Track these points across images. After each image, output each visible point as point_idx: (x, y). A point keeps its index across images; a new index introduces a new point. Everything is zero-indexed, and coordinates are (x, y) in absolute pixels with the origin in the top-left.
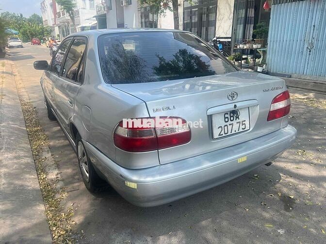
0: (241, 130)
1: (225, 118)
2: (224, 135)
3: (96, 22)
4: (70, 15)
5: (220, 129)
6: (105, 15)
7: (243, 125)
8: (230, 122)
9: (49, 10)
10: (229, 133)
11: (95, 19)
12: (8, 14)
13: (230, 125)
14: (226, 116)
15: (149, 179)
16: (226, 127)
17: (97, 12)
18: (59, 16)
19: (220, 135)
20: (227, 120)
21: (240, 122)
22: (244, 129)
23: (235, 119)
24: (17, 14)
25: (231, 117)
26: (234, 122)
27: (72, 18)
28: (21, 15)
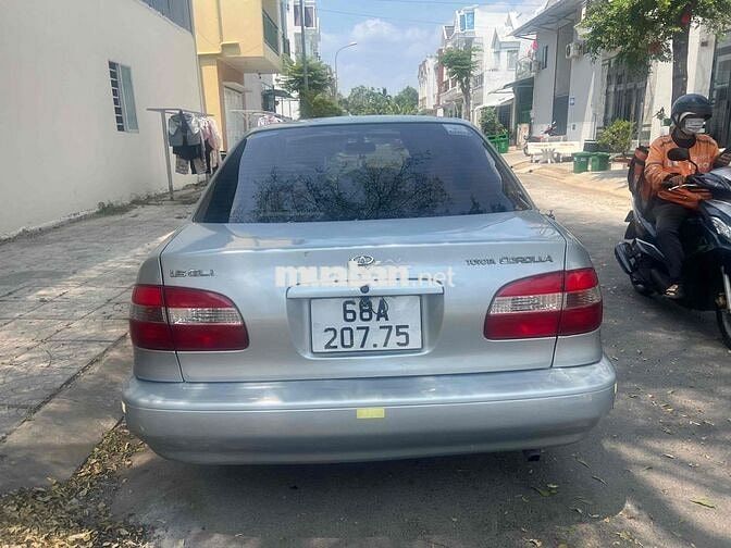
0: (392, 345)
1: (346, 311)
2: (340, 349)
3: (513, 96)
4: (462, 86)
5: (332, 334)
6: (531, 81)
7: (398, 334)
8: (358, 322)
9: (432, 77)
10: (356, 347)
11: (511, 89)
12: (362, 89)
13: (358, 328)
14: (349, 307)
15: (159, 401)
16: (346, 333)
17: (517, 75)
18: (447, 87)
19: (327, 346)
20: (350, 316)
21: (390, 327)
22: (405, 345)
23: (375, 317)
24: (378, 89)
25: (362, 311)
26: (374, 324)
27: (466, 91)
28: (385, 91)
